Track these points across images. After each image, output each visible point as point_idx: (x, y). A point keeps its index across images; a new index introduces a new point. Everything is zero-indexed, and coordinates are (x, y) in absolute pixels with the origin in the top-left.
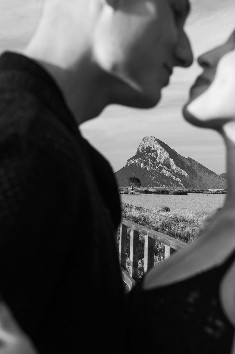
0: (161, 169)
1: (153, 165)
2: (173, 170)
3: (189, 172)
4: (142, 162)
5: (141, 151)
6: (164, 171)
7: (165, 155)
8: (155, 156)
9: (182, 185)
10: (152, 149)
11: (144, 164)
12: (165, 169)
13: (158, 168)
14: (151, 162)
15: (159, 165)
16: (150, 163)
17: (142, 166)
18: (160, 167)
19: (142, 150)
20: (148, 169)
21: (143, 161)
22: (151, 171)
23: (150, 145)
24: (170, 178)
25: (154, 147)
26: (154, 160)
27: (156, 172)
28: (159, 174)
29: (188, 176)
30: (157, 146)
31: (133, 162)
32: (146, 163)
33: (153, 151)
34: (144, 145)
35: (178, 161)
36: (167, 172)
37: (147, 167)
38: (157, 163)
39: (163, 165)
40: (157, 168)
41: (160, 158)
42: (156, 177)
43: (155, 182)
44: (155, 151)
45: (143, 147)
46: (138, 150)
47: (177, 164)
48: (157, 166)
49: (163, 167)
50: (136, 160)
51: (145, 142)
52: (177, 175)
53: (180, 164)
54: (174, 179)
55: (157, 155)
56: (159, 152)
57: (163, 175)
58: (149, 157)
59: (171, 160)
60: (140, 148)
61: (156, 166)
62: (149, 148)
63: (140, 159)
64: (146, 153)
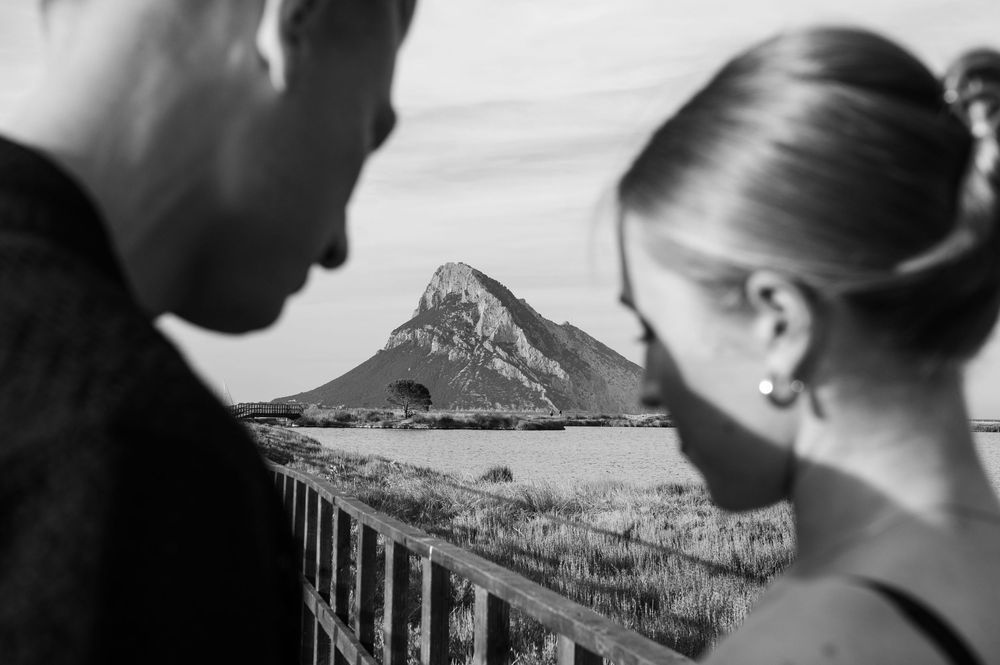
0: (489, 356)
1: (465, 345)
2: (523, 360)
3: (568, 365)
4: (435, 338)
5: (430, 305)
6: (498, 363)
7: (501, 317)
8: (470, 321)
9: (550, 402)
10: (464, 300)
11: (439, 341)
12: (499, 356)
13: (479, 355)
14: (461, 337)
15: (482, 346)
16: (456, 339)
17: (435, 347)
18: (487, 351)
19: (433, 301)
20: (452, 355)
21: (438, 335)
22: (462, 363)
23: (456, 288)
24: (517, 382)
25: (467, 294)
26: (469, 329)
27: (474, 367)
28: (483, 370)
29: (565, 376)
30: (478, 291)
31: (409, 337)
32: (446, 341)
33: (465, 304)
34: (440, 289)
35: (537, 335)
36: (506, 364)
37: (449, 351)
38: (477, 340)
39: (494, 344)
40: (476, 353)
41: (485, 327)
42: (474, 378)
43: (473, 393)
44: (471, 306)
45: (437, 294)
46: (424, 301)
47: (534, 342)
48: (478, 349)
49: (495, 351)
50: (418, 332)
51: (441, 280)
52: (535, 373)
53: (542, 343)
54: (527, 384)
55: (476, 318)
56: (482, 308)
57: (494, 373)
58: (453, 322)
59: (519, 332)
60: (430, 297)
61: (473, 347)
62: (454, 298)
63: (430, 327)
64: (445, 310)
